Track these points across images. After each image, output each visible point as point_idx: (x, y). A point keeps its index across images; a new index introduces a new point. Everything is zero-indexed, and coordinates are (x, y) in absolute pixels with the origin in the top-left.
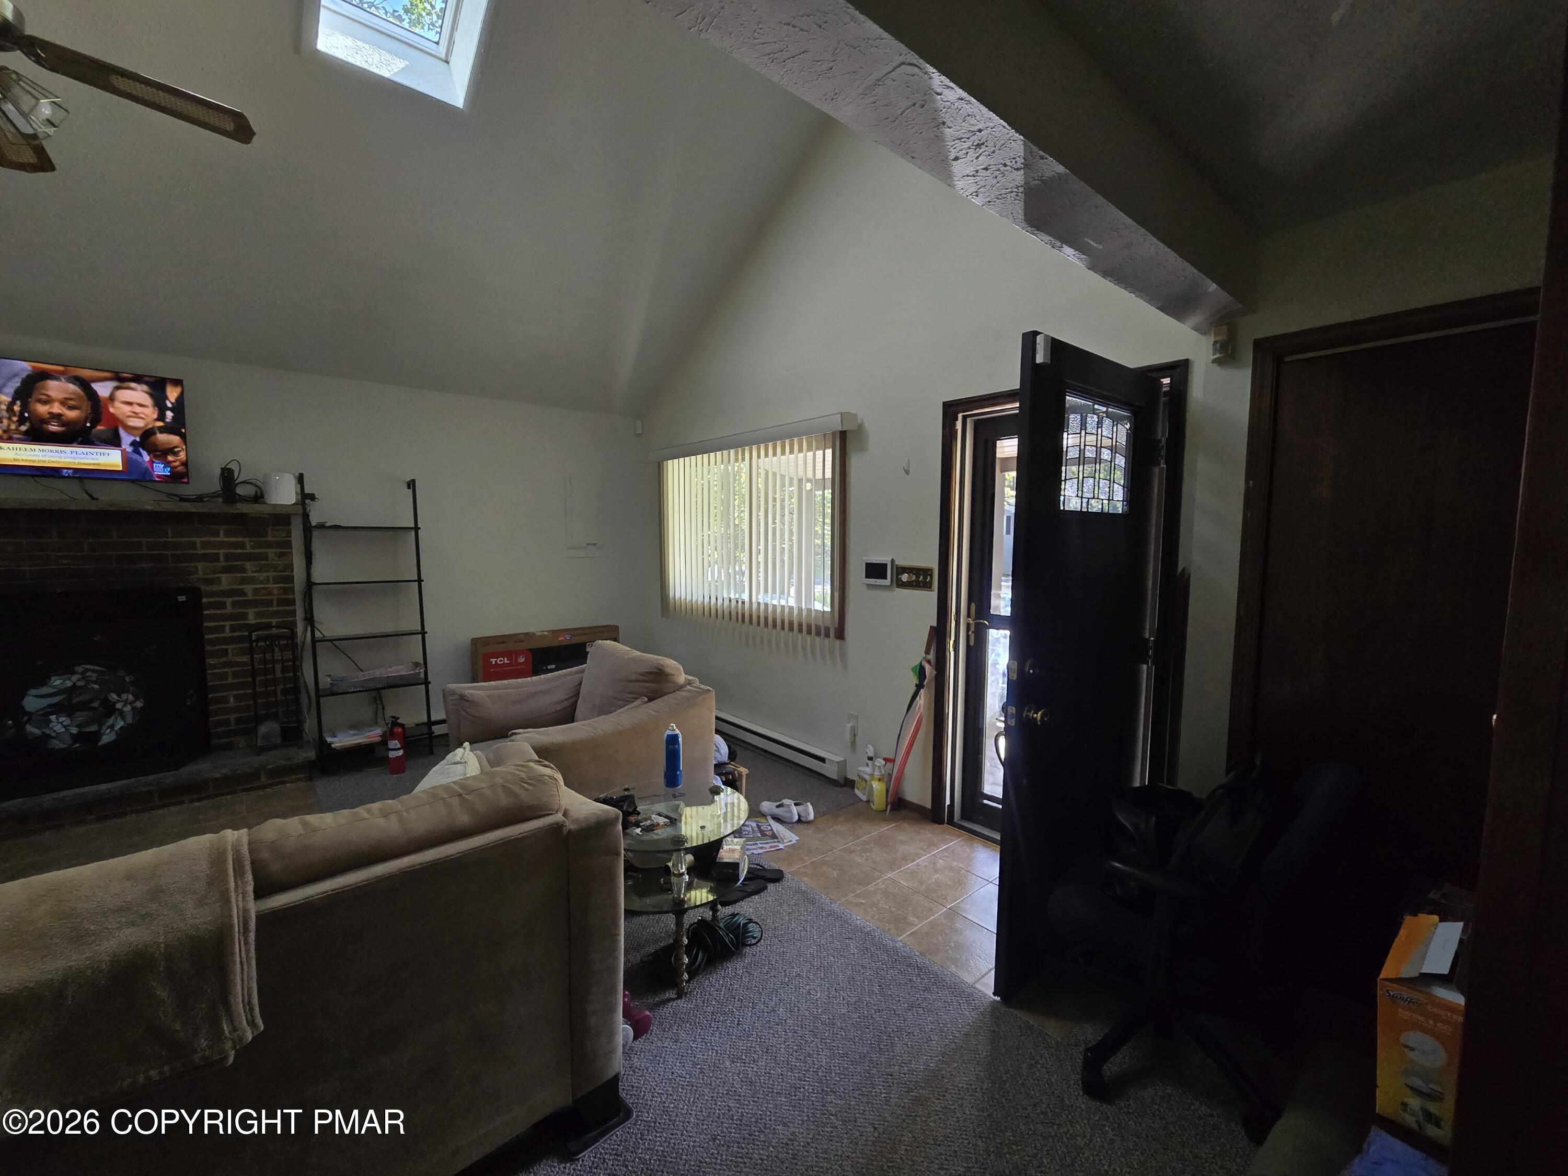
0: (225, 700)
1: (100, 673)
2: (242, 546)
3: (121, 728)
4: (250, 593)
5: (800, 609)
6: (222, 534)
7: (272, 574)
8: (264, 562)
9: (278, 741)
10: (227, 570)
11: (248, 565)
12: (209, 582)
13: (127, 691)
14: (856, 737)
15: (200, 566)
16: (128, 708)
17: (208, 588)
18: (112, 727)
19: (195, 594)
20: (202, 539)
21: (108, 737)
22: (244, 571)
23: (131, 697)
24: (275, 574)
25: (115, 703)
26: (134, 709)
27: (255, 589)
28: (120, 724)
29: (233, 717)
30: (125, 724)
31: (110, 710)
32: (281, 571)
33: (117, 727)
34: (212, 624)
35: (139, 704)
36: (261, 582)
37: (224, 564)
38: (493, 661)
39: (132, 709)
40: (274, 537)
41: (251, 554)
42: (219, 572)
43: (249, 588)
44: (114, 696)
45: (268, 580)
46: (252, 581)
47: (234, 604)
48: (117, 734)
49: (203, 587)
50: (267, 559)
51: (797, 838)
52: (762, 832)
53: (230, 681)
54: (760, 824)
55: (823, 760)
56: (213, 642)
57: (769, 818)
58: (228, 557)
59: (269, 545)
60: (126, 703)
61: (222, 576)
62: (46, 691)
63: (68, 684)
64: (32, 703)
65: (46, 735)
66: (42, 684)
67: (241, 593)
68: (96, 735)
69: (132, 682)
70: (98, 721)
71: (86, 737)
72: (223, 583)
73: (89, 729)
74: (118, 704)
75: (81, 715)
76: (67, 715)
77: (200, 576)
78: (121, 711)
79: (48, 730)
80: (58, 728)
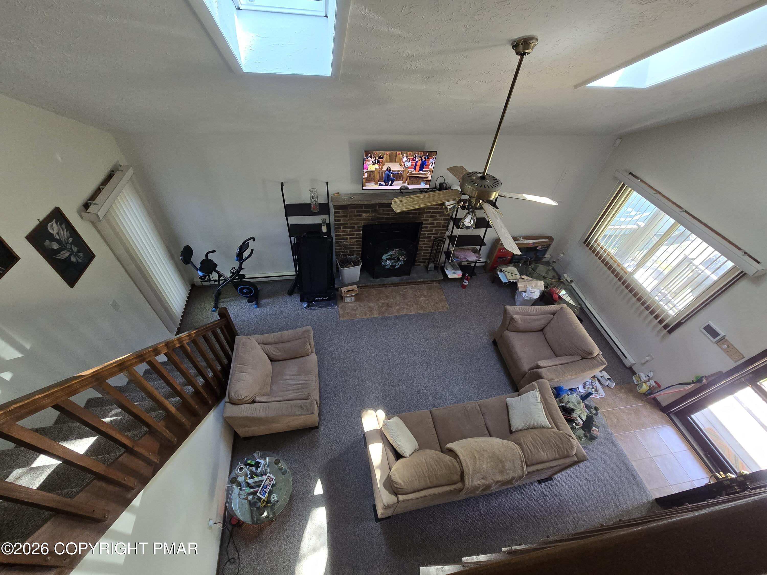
0: (421, 254)
1: (399, 251)
7: (443, 218)
9: (433, 269)
11: (438, 215)
12: (426, 220)
13: (403, 256)
14: (647, 363)
15: (425, 215)
16: (403, 260)
17: (426, 222)
18: (398, 264)
19: (421, 223)
21: (397, 266)
23: (404, 257)
26: (404, 260)
27: (437, 223)
28: (400, 264)
29: (421, 258)
31: (399, 259)
32: (446, 217)
33: (399, 264)
34: (423, 233)
35: (405, 259)
36: (440, 220)
37: (431, 215)
38: (501, 250)
41: (439, 211)
43: (435, 222)
44: (400, 256)
47: (430, 227)
48: (399, 266)
49: (424, 222)
50: (443, 213)
51: (605, 395)
52: (592, 386)
53: (424, 248)
54: (593, 382)
55: (626, 358)
56: (422, 238)
57: (596, 378)
58: (433, 212)
60: (402, 258)
61: (430, 218)
62: (387, 255)
63: (392, 253)
64: (384, 257)
65: (385, 265)
66: (387, 253)
67: (433, 224)
68: (395, 266)
69: (405, 254)
70: (396, 262)
71: (393, 266)
72: (430, 220)
73: (394, 264)
74: (401, 259)
75: (393, 261)
76: (390, 261)
77: (424, 218)
78: (401, 260)
79: (386, 264)
80: (388, 263)
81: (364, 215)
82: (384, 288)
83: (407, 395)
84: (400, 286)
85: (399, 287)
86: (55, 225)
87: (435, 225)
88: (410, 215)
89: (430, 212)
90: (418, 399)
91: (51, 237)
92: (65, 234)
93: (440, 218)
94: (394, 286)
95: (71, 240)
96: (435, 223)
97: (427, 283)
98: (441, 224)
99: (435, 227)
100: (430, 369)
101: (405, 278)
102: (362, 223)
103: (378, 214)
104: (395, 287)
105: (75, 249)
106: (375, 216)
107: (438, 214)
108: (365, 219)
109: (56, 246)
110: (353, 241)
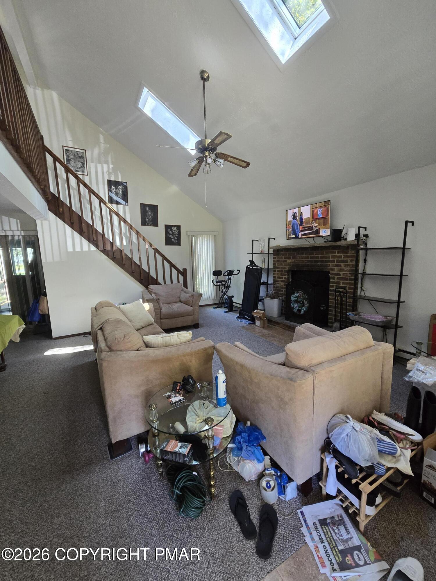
1: (303, 294)
2: (340, 257)
4: (342, 274)
6: (336, 253)
7: (348, 268)
8: (346, 264)
10: (337, 266)
11: (342, 264)
12: (333, 270)
13: (306, 301)
15: (330, 264)
16: (306, 305)
17: (333, 272)
19: (328, 273)
20: (332, 255)
21: (302, 312)
22: (341, 266)
23: (307, 303)
24: (350, 268)
30: (305, 309)
31: (303, 304)
32: (351, 267)
35: (309, 305)
36: (345, 271)
37: (336, 264)
40: (350, 253)
41: (344, 260)
42: (335, 267)
43: (342, 273)
44: (304, 301)
45: (347, 270)
46: (342, 270)
47: (337, 278)
49: (331, 272)
56: (331, 291)
58: (337, 261)
59: (348, 257)
61: (335, 268)
62: (294, 296)
63: (298, 295)
64: (292, 298)
66: (294, 294)
67: (339, 274)
69: (308, 299)
71: (299, 311)
72: (335, 270)
73: (300, 308)
75: (299, 304)
76: (297, 304)
77: (330, 268)
79: (294, 307)
81: (289, 261)
86: (175, 228)
87: (342, 276)
88: (318, 263)
89: (335, 260)
91: (171, 230)
92: (177, 232)
93: (345, 269)
95: (177, 235)
98: (347, 276)
99: (342, 279)
102: (287, 268)
103: (296, 261)
105: (176, 238)
106: (294, 262)
108: (289, 265)
109: (171, 232)
110: (282, 284)
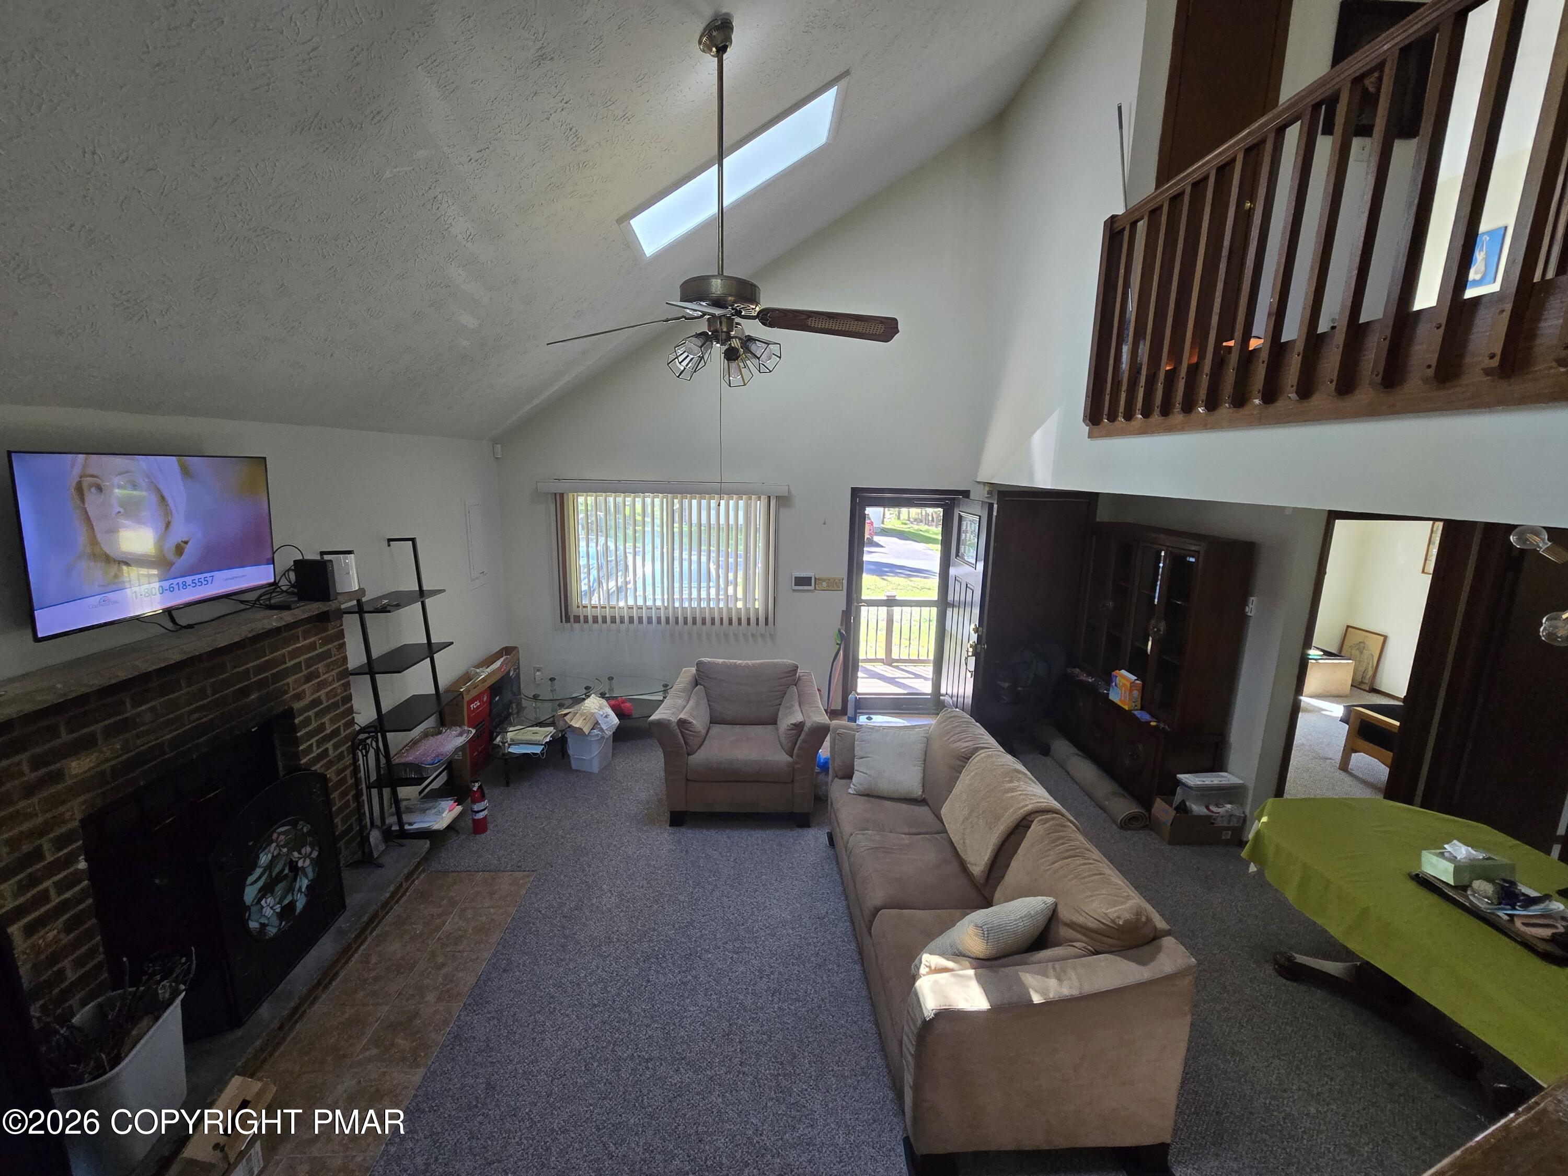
2: (313, 647)
3: (308, 886)
5: (748, 610)
6: (301, 638)
7: (335, 672)
8: (330, 660)
10: (309, 678)
12: (298, 697)
13: (304, 845)
15: (290, 680)
16: (308, 862)
17: (301, 704)
18: (300, 890)
19: (289, 714)
20: (289, 650)
21: (301, 902)
22: (318, 674)
23: (308, 849)
24: (337, 671)
25: (297, 862)
26: (312, 860)
27: (327, 693)
28: (305, 882)
30: (309, 881)
31: (295, 869)
32: (341, 666)
33: (304, 888)
34: (305, 745)
35: (315, 854)
38: (472, 706)
39: (311, 862)
40: (333, 628)
44: (296, 854)
45: (334, 679)
46: (324, 684)
47: (316, 715)
48: (306, 895)
49: (297, 706)
58: (307, 663)
59: (331, 639)
60: (305, 857)
61: (306, 687)
62: (258, 871)
63: (270, 856)
64: (250, 894)
65: (263, 926)
66: (254, 866)
67: (319, 702)
68: (292, 905)
69: (309, 833)
70: (290, 889)
71: (287, 911)
72: (307, 695)
73: (286, 902)
74: (300, 864)
75: (279, 889)
76: (272, 894)
77: (292, 693)
78: (303, 868)
79: (263, 920)
80: (270, 908)
81: (76, 768)
82: (298, 1026)
83: (778, 1025)
84: (342, 967)
85: (342, 975)
87: (325, 704)
89: (300, 663)
90: (797, 1000)
93: (329, 676)
94: (326, 988)
96: (323, 698)
97: (402, 890)
98: (336, 695)
99: (327, 710)
100: (707, 951)
101: (342, 922)
102: (74, 814)
103: (140, 738)
104: (332, 987)
106: (124, 752)
107: (319, 665)
108: (83, 786)
